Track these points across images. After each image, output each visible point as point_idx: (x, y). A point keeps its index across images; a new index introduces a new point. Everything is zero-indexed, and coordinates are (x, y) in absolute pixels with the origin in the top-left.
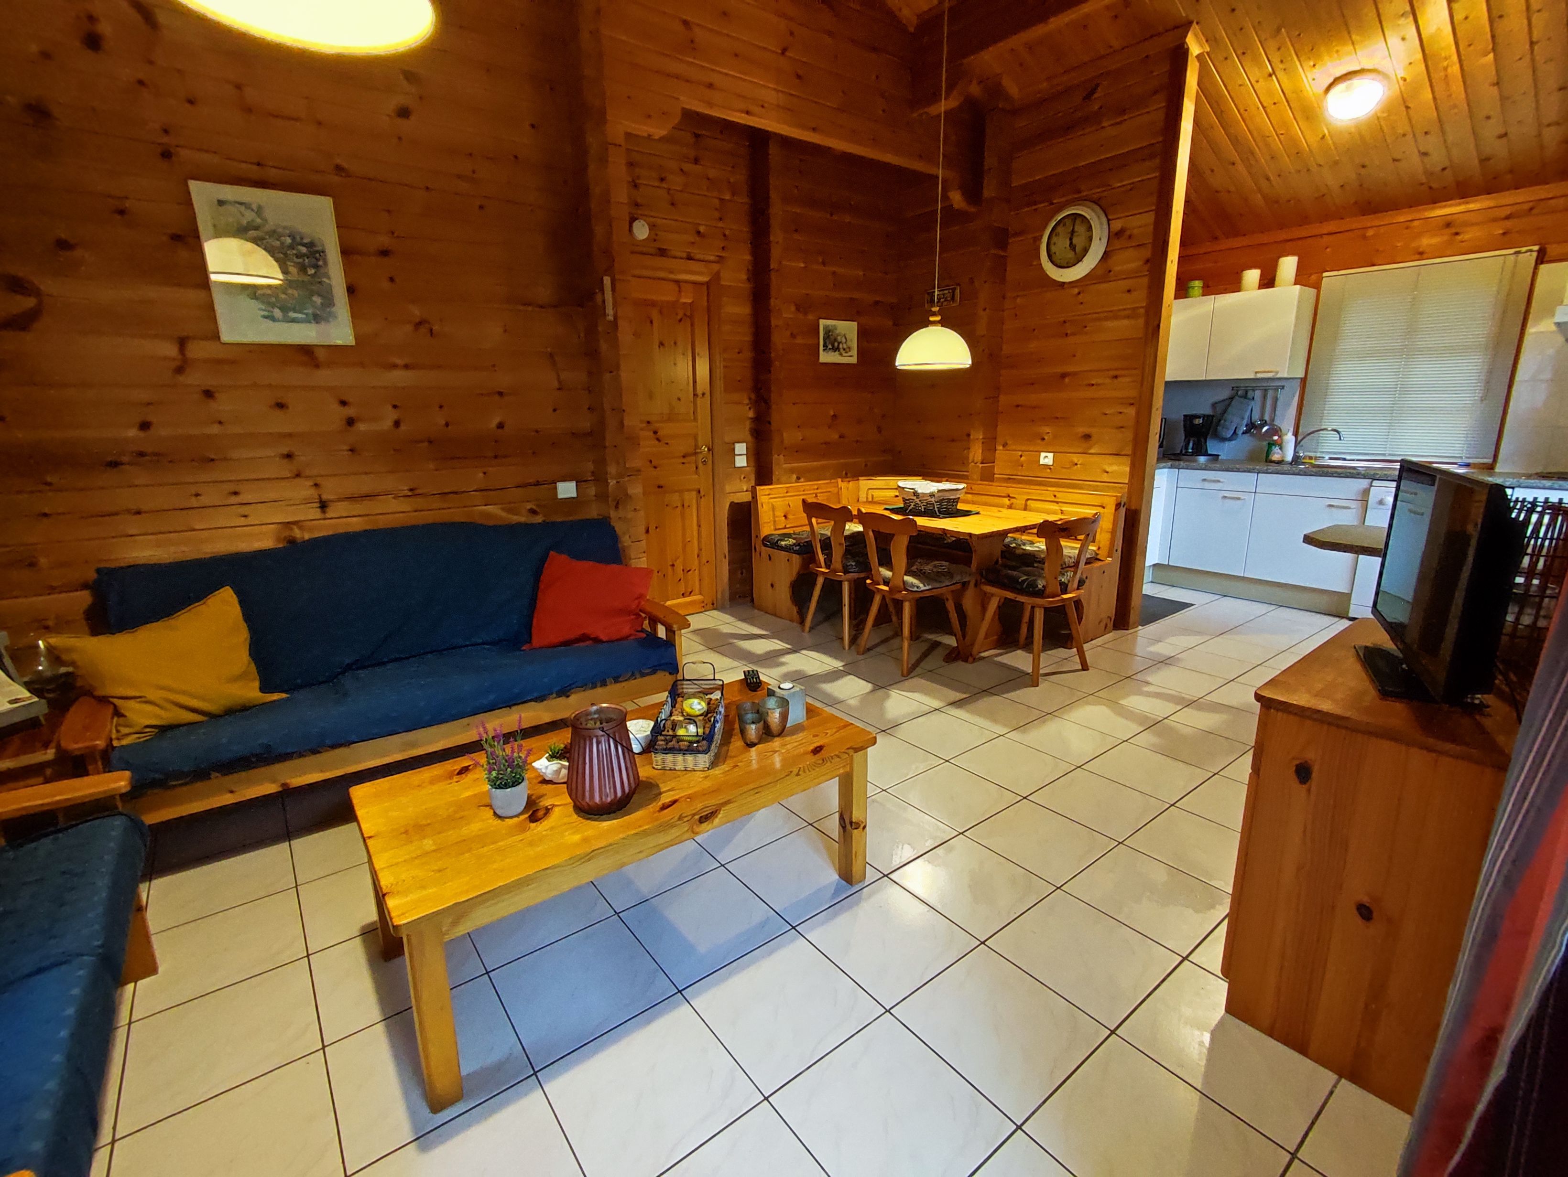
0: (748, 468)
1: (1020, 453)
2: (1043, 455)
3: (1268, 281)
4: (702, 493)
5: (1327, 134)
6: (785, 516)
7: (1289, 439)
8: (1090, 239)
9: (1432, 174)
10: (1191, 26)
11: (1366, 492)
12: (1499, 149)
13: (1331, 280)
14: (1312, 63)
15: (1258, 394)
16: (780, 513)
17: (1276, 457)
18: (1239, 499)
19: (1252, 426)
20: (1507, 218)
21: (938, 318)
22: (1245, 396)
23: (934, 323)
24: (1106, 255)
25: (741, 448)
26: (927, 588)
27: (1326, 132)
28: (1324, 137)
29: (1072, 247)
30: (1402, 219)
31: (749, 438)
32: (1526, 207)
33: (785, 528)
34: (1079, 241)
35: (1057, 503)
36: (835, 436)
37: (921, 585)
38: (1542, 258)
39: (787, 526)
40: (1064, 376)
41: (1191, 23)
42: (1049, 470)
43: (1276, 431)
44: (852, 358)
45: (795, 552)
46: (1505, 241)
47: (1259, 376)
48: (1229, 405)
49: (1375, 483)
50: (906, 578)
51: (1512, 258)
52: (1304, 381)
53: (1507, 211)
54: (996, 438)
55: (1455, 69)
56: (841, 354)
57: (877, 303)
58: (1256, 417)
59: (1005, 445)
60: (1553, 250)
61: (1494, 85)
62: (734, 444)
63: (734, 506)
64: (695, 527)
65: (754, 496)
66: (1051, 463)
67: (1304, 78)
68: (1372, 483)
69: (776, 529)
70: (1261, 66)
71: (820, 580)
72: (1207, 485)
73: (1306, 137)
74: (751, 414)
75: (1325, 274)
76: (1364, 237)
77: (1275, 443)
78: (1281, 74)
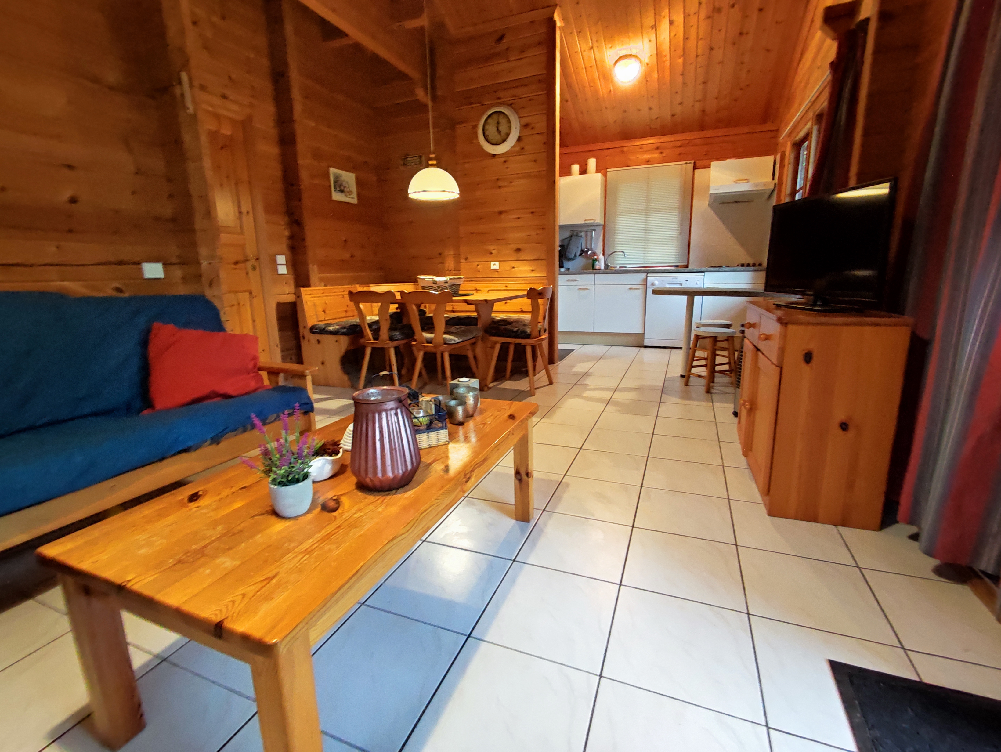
0: (288, 276)
1: (477, 263)
2: (492, 263)
3: (583, 171)
4: (254, 294)
5: (612, 90)
6: (324, 311)
7: (601, 257)
8: (510, 128)
9: (652, 120)
10: (556, 7)
11: (646, 280)
12: (678, 110)
13: (611, 172)
14: (610, 46)
15: (583, 234)
16: (320, 309)
17: (597, 267)
18: (587, 289)
19: (583, 252)
20: (680, 147)
21: (434, 162)
22: (577, 235)
23: (432, 165)
24: (519, 139)
25: (281, 259)
26: (460, 340)
27: (612, 89)
28: (610, 91)
29: (499, 132)
30: (638, 143)
31: (287, 252)
32: (687, 141)
33: (325, 320)
34: (503, 128)
35: (508, 290)
36: (347, 256)
37: (456, 339)
38: (695, 168)
39: (326, 319)
40: (501, 213)
41: (556, 5)
42: (497, 273)
43: (594, 254)
44: (353, 199)
45: (343, 334)
46: (680, 157)
47: (587, 222)
48: (570, 240)
49: (649, 275)
50: (445, 336)
51: (684, 165)
52: (604, 226)
53: (679, 144)
54: (459, 255)
55: (668, 63)
56: (346, 195)
57: (365, 163)
58: (584, 247)
59: (466, 259)
60: (699, 164)
61: (681, 75)
62: (275, 256)
63: (280, 305)
64: (250, 321)
65: (298, 296)
66: (498, 268)
67: (605, 54)
68: (647, 275)
69: (319, 321)
70: (587, 43)
71: (368, 351)
72: (570, 283)
73: (602, 91)
74: (287, 233)
75: (608, 170)
76: (623, 152)
77: (596, 260)
78: (595, 49)
